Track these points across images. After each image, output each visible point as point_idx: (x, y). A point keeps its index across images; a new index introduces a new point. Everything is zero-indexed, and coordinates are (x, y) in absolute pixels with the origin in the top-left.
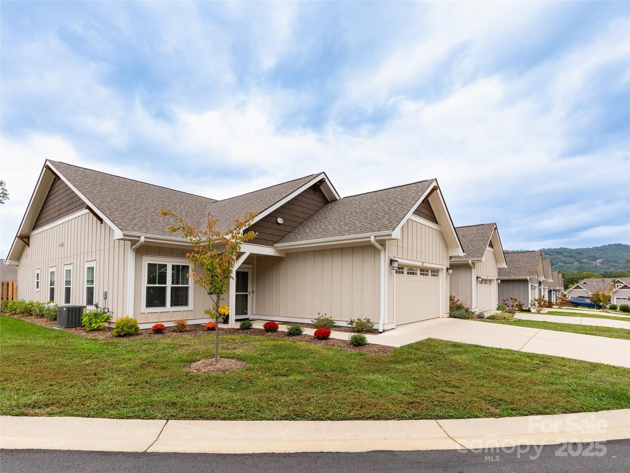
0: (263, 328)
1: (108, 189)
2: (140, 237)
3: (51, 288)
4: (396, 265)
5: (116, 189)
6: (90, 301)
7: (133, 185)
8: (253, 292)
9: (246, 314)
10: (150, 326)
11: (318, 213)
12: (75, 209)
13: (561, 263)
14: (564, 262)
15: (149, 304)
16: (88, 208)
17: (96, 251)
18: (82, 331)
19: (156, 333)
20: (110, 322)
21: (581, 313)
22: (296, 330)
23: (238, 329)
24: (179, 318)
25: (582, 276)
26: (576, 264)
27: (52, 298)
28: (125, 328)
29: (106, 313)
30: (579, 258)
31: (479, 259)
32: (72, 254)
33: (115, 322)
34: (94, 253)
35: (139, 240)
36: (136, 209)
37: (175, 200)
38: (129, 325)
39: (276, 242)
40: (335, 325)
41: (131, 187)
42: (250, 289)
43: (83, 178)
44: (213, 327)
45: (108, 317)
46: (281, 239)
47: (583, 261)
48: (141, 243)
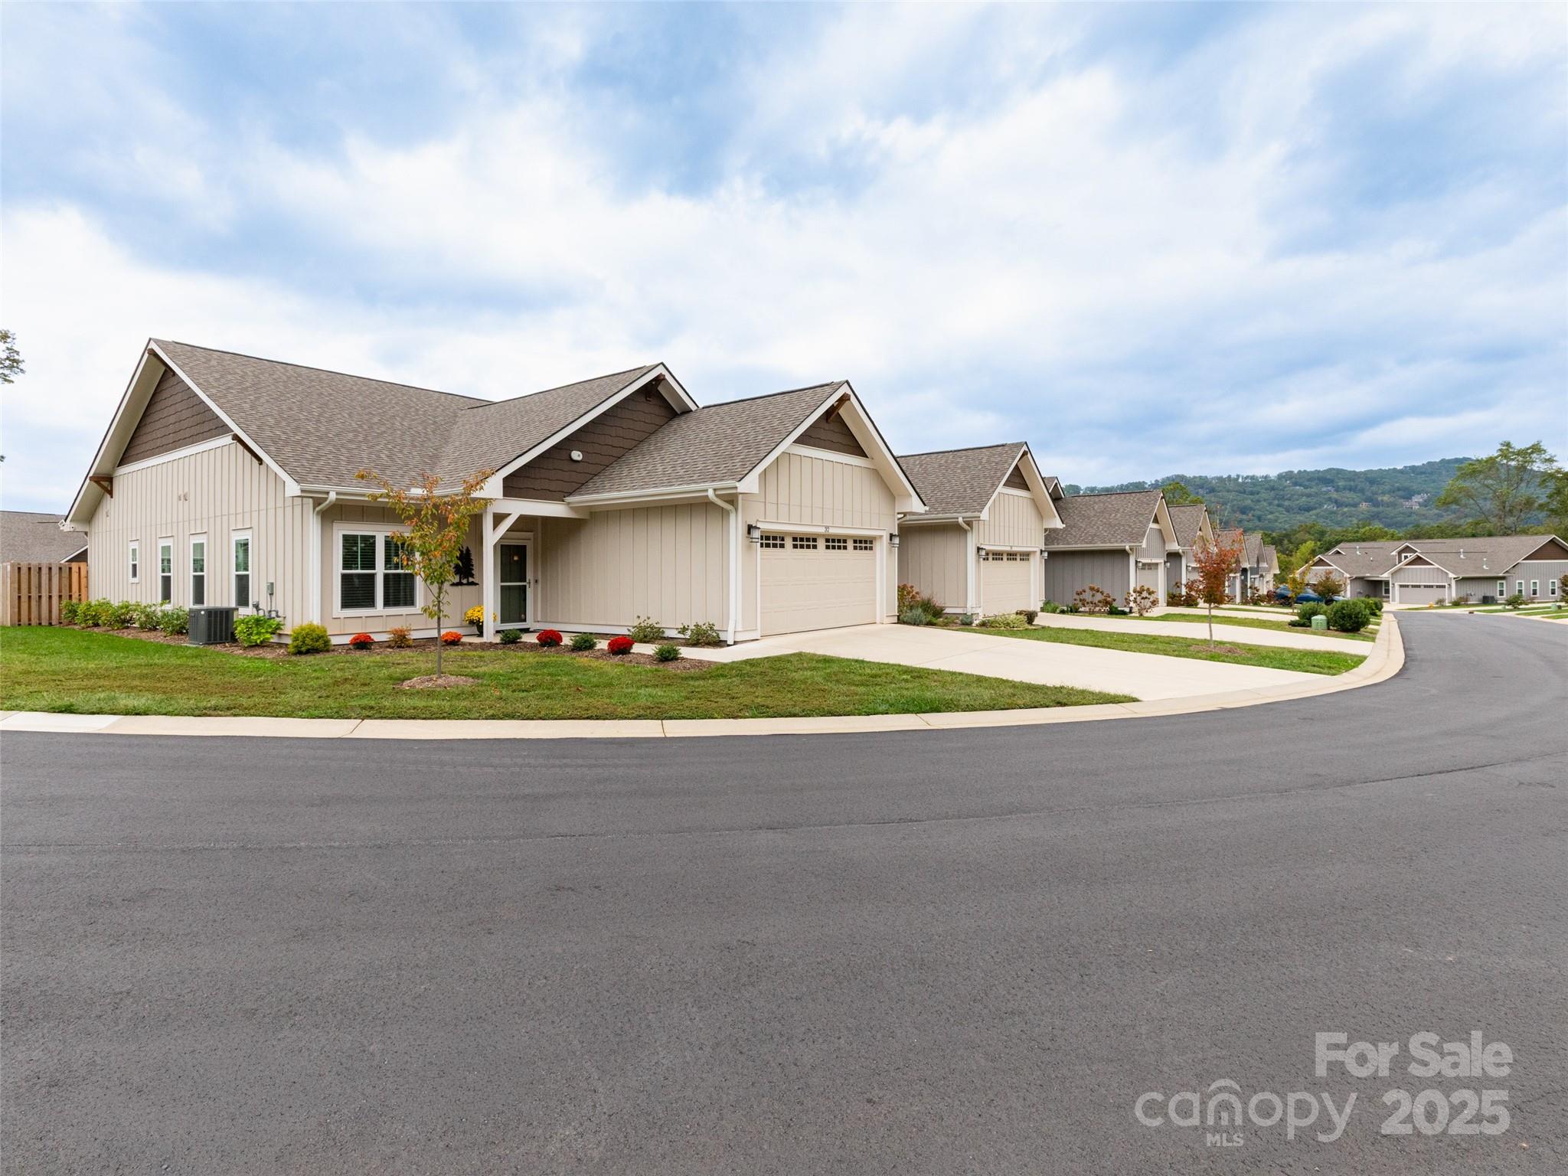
0: (537, 641)
1: (267, 398)
2: (328, 493)
3: (163, 577)
4: (756, 534)
5: (282, 394)
6: (243, 598)
7: (313, 381)
8: (536, 581)
9: (525, 620)
10: (347, 640)
11: (653, 438)
12: (208, 433)
13: (1329, 505)
14: (1336, 502)
15: (347, 603)
16: (236, 438)
17: (251, 511)
18: (236, 648)
19: (358, 648)
20: (280, 635)
21: (1226, 615)
22: (585, 642)
23: (497, 644)
24: (397, 625)
25: (1359, 535)
26: (1364, 506)
27: (166, 596)
28: (308, 641)
29: (274, 618)
30: (1372, 493)
31: (976, 514)
32: (205, 515)
33: (289, 633)
34: (247, 516)
35: (327, 498)
36: (321, 438)
37: (394, 407)
38: (314, 636)
39: (570, 494)
40: (666, 635)
41: (309, 387)
42: (529, 576)
43: (222, 376)
44: (454, 640)
45: (278, 624)
46: (578, 488)
47: (1380, 499)
48: (330, 502)
